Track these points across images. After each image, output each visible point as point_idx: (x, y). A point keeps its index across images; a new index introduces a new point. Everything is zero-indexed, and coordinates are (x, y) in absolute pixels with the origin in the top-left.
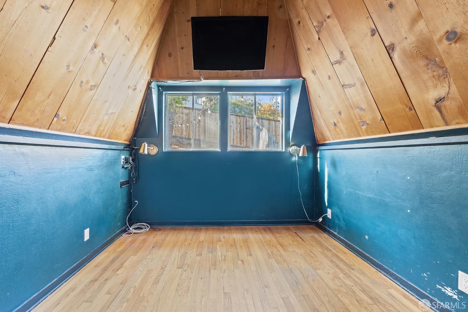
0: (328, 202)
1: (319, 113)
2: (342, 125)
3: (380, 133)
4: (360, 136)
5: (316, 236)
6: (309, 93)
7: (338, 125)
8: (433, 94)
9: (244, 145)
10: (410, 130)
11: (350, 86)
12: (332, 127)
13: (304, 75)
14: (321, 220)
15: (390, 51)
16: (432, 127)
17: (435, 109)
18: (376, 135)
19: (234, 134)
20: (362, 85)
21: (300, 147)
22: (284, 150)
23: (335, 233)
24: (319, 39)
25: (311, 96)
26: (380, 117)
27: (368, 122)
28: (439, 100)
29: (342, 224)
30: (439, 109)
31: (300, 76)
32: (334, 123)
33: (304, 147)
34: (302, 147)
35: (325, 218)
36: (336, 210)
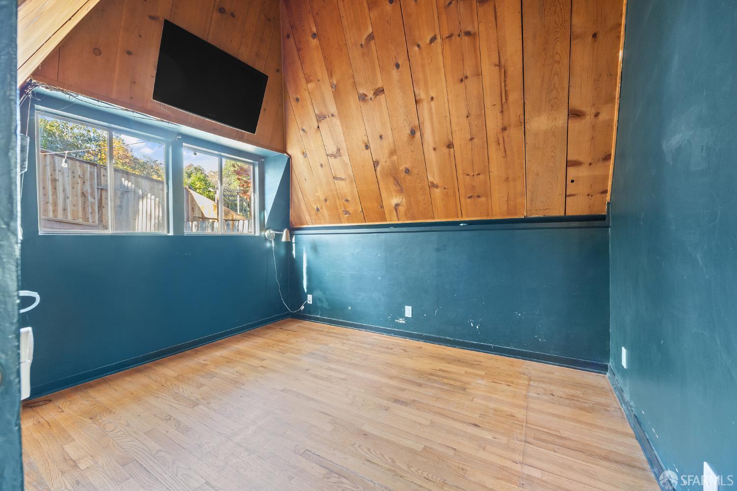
0: (307, 288)
1: (300, 195)
2: (325, 212)
3: (358, 222)
4: (341, 222)
5: (300, 325)
6: (293, 170)
7: (320, 210)
8: (395, 201)
9: (94, 222)
10: (379, 221)
11: (341, 179)
12: (314, 212)
13: (290, 151)
14: (303, 307)
15: (375, 166)
16: (391, 221)
17: (394, 209)
18: (354, 223)
19: (66, 198)
20: (351, 181)
21: (283, 232)
22: (257, 234)
23: (318, 316)
24: (318, 127)
25: (294, 177)
26: (360, 210)
27: (350, 212)
28: (397, 205)
29: (325, 305)
30: (396, 210)
31: (284, 150)
32: (317, 208)
33: (287, 231)
34: (285, 231)
35: (307, 305)
36: (318, 293)
